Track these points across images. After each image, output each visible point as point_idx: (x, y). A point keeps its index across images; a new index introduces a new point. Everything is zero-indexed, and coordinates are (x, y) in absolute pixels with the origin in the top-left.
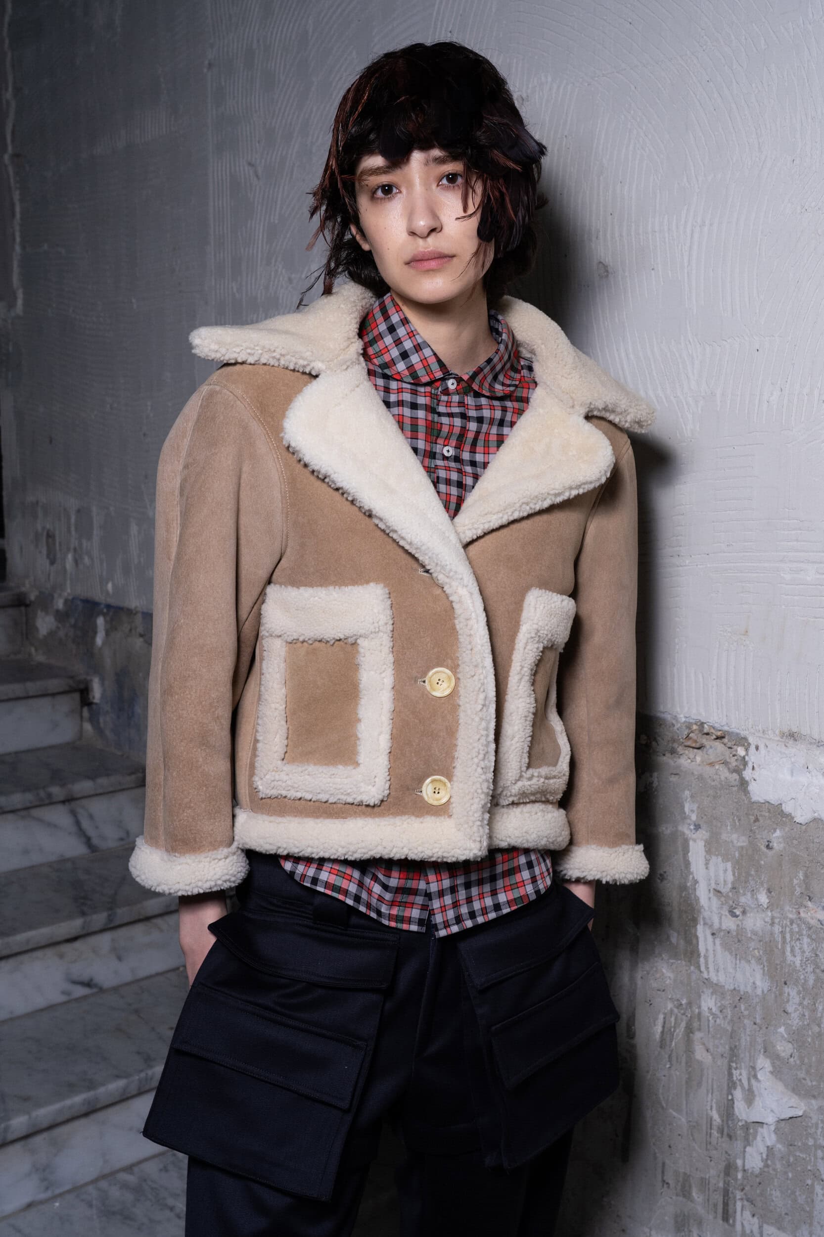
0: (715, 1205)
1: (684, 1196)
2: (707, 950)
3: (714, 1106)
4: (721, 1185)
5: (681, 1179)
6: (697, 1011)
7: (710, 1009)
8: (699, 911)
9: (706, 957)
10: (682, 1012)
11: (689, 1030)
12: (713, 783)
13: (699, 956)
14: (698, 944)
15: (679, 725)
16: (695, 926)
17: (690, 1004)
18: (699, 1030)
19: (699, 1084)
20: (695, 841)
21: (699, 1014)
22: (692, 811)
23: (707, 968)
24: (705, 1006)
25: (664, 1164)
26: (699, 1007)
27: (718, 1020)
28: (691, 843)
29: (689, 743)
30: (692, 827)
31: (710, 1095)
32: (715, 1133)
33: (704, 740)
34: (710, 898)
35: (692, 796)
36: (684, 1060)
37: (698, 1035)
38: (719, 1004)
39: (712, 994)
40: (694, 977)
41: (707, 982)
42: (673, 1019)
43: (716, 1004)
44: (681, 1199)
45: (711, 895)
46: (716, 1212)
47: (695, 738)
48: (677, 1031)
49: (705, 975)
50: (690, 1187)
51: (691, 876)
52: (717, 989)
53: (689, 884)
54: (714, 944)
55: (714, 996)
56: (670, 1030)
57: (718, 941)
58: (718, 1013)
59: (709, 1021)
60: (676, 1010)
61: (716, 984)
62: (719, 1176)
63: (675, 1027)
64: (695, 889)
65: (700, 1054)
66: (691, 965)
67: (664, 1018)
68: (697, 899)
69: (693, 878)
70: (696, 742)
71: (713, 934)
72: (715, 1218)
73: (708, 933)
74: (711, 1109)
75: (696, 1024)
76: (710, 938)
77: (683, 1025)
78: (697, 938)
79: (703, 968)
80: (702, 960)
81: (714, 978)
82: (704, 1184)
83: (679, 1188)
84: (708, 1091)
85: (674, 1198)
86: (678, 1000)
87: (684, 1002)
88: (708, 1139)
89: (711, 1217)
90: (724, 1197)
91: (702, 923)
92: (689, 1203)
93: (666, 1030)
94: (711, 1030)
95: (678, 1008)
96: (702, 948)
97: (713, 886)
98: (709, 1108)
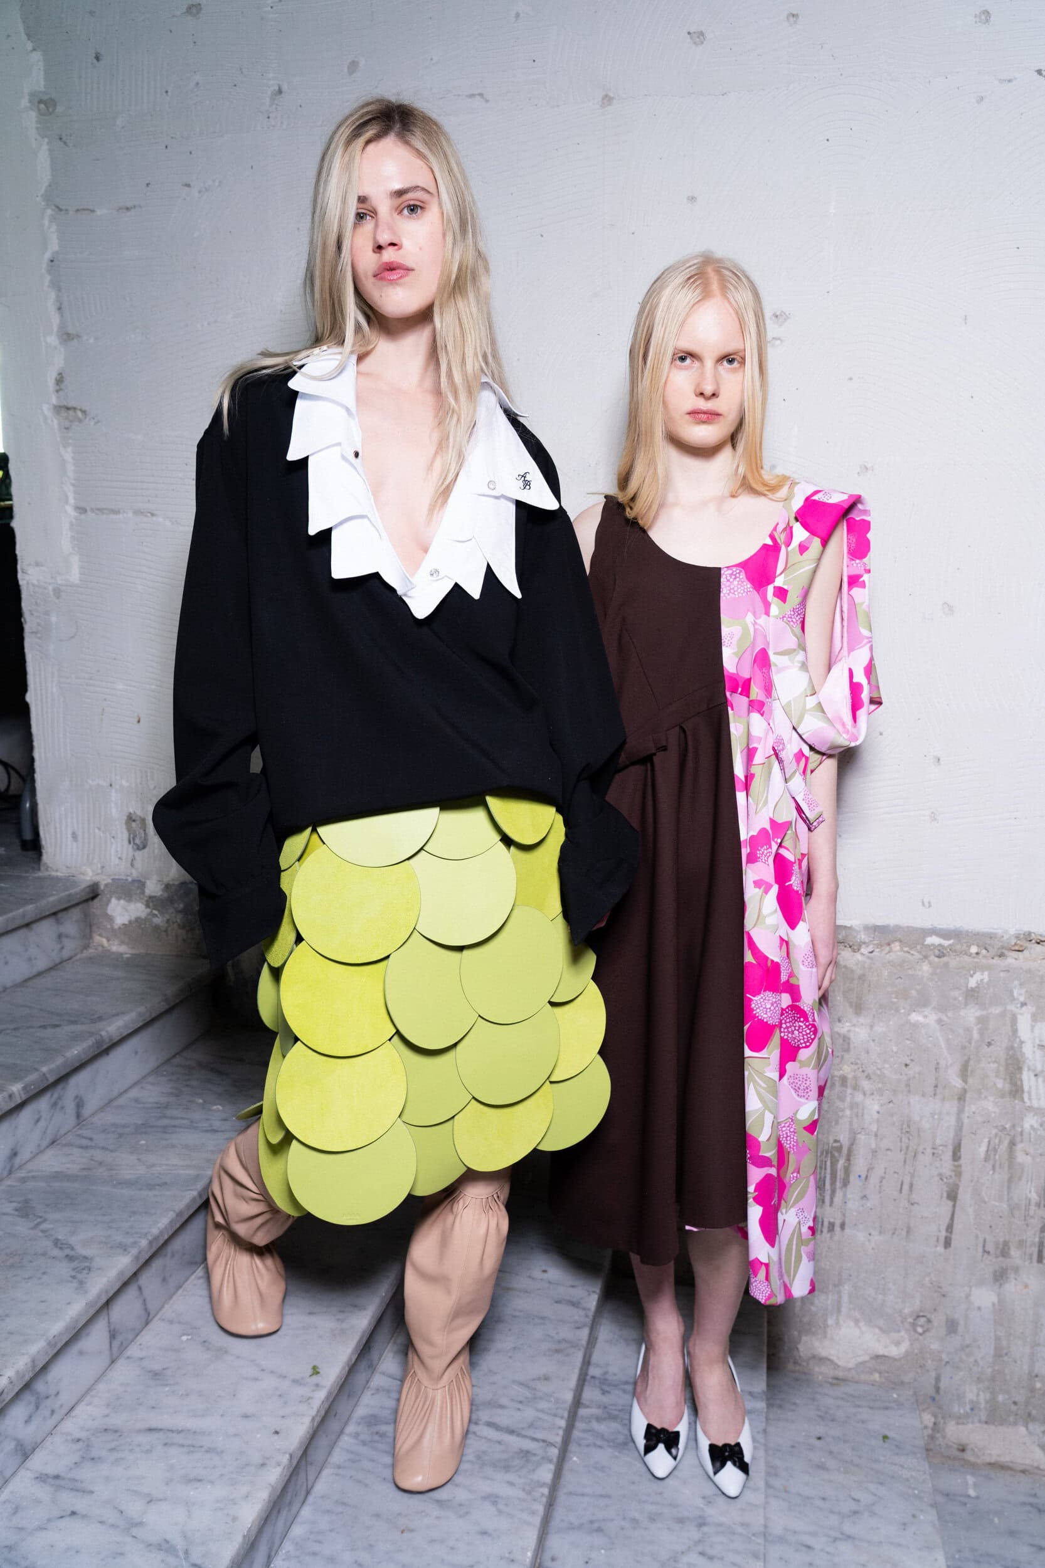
0: (1031, 1255)
1: (1003, 1256)
2: (1030, 1087)
3: (1033, 1190)
4: (1037, 1240)
5: (1001, 1246)
6: (1020, 1130)
7: (1032, 1126)
8: (1024, 1062)
9: (1029, 1093)
10: (1005, 1133)
11: (1012, 1144)
12: (1040, 973)
13: (1023, 1091)
14: (1022, 1085)
15: (1007, 937)
16: (1021, 1073)
17: (1013, 1126)
18: (1022, 1141)
19: (1020, 1179)
20: (1022, 1014)
21: (1022, 1133)
22: (1021, 994)
23: (1030, 1099)
24: (1027, 1126)
25: (985, 1241)
26: (1022, 1127)
27: (1039, 1133)
28: (1019, 1017)
29: (1017, 948)
30: (1019, 1005)
31: (1029, 1183)
32: (1033, 1208)
33: (1028, 944)
34: (1034, 1052)
35: (1021, 984)
36: (1006, 1165)
37: (1019, 1146)
38: (1039, 1121)
39: (1034, 1116)
40: (1017, 1107)
41: (1030, 1109)
42: (997, 1141)
43: (1037, 1121)
44: (1001, 1259)
45: (1036, 1049)
46: (1031, 1258)
47: (1021, 943)
48: (1001, 1147)
49: (1028, 1104)
50: (1009, 1249)
51: (1018, 1040)
52: (1038, 1111)
53: (1016, 1045)
54: (1037, 1081)
55: (1036, 1118)
56: (994, 1148)
57: (1040, 1080)
58: (1039, 1127)
59: (1030, 1134)
60: (1000, 1133)
61: (1038, 1109)
62: (1035, 1235)
63: (999, 1146)
64: (1021, 1048)
65: (1021, 1158)
66: (1015, 1099)
67: (989, 1142)
68: (1023, 1055)
69: (1020, 1040)
70: (1021, 946)
71: (1036, 1075)
72: (1031, 1262)
73: (1032, 1075)
74: (1030, 1192)
75: (1018, 1139)
76: (1033, 1078)
77: (1006, 1143)
78: (1021, 1080)
79: (1026, 1099)
80: (1026, 1096)
81: (1035, 1104)
82: (1021, 1244)
83: (998, 1253)
84: (1027, 1181)
85: (994, 1260)
86: (1003, 1126)
87: (1007, 1126)
88: (1027, 1213)
89: (1027, 1263)
90: (1039, 1247)
91: (1026, 1069)
92: (1008, 1260)
93: (990, 1148)
94: (1032, 1140)
95: (1001, 1131)
96: (1026, 1088)
97: (1037, 1042)
98: (1028, 1192)
